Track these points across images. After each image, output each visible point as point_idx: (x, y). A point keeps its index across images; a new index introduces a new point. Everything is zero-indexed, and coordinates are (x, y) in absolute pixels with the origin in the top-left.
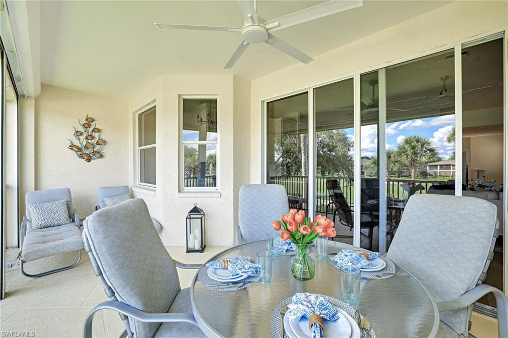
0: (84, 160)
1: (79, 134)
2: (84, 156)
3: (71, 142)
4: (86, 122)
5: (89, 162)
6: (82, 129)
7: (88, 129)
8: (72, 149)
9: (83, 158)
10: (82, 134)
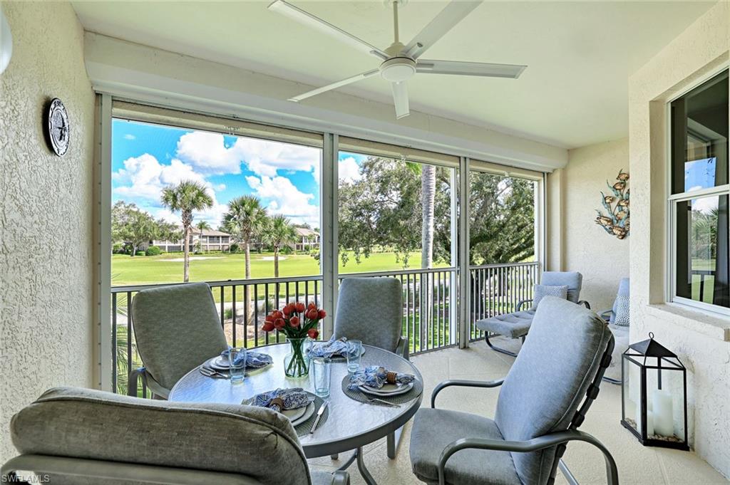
0: (616, 236)
1: (608, 201)
2: (614, 231)
3: (599, 213)
4: (619, 181)
5: (622, 238)
6: (612, 194)
7: (622, 191)
8: (599, 223)
9: (614, 234)
10: (613, 200)
